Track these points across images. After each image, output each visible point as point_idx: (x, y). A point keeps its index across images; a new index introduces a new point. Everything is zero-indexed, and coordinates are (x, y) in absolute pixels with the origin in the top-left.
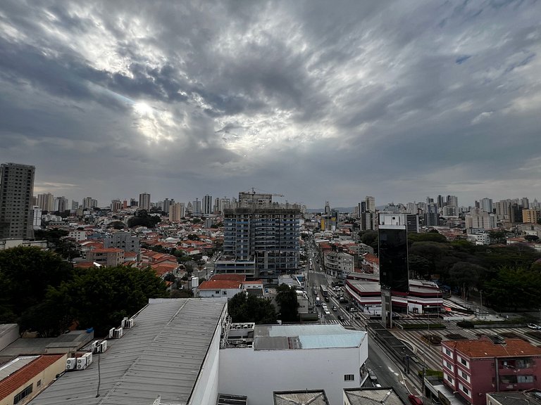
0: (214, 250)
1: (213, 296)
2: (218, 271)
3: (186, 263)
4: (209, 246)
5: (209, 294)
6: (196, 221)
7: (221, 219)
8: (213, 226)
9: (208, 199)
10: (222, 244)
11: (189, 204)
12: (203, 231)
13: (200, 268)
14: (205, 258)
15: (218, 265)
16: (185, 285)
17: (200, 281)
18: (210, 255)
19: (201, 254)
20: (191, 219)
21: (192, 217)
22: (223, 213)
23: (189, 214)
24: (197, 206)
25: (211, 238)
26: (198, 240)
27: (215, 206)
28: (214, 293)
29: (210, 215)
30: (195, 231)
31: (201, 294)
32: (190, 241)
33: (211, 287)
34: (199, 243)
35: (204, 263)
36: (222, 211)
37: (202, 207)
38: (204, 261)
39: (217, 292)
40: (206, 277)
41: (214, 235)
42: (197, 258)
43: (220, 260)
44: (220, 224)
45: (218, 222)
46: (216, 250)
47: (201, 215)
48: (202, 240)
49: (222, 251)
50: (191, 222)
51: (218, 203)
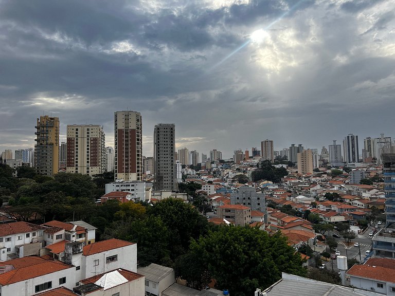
0: (369, 219)
1: (372, 290)
2: (378, 253)
3: (326, 233)
4: (360, 212)
5: (367, 286)
6: (336, 174)
7: (378, 169)
8: (364, 182)
9: (352, 141)
10: (382, 211)
11: (324, 150)
12: (348, 188)
13: (348, 244)
14: (355, 229)
15: (378, 243)
16: (328, 264)
17: (351, 263)
18: (363, 226)
19: (348, 222)
20: (329, 171)
21: (329, 168)
22: (380, 161)
23: (325, 164)
24: (336, 152)
25: (361, 199)
26: (341, 201)
27: (364, 151)
28: (375, 287)
29: (357, 165)
30: (336, 188)
31: (353, 283)
32: (329, 202)
33: (368, 275)
34: (343, 206)
35: (352, 236)
36: (378, 156)
37: (343, 154)
38: (353, 233)
39: (381, 286)
40: (358, 258)
41: (367, 195)
42: (342, 227)
43: (381, 234)
44: (377, 179)
45: (373, 174)
46: (372, 218)
47: (343, 165)
48: (348, 201)
49: (384, 221)
50: (328, 174)
51: (369, 146)
